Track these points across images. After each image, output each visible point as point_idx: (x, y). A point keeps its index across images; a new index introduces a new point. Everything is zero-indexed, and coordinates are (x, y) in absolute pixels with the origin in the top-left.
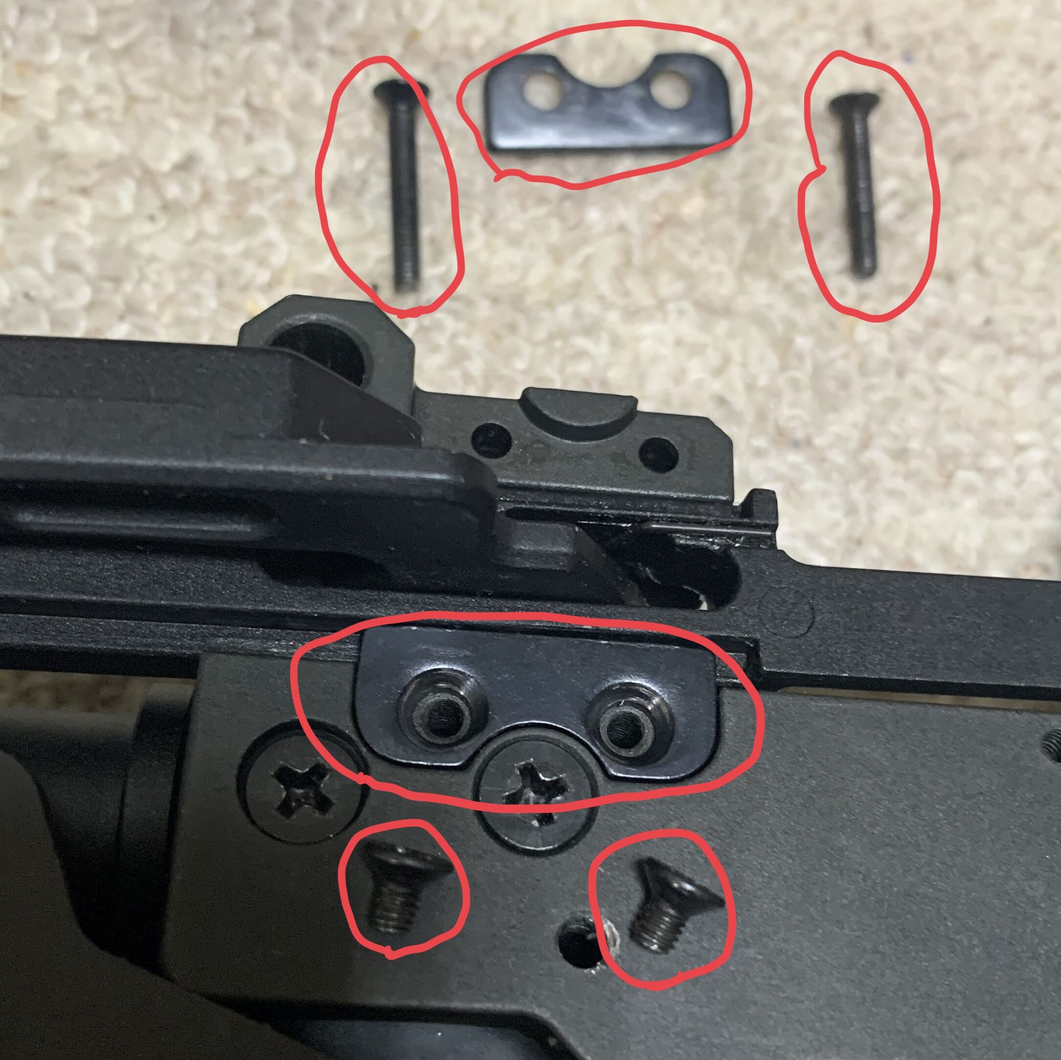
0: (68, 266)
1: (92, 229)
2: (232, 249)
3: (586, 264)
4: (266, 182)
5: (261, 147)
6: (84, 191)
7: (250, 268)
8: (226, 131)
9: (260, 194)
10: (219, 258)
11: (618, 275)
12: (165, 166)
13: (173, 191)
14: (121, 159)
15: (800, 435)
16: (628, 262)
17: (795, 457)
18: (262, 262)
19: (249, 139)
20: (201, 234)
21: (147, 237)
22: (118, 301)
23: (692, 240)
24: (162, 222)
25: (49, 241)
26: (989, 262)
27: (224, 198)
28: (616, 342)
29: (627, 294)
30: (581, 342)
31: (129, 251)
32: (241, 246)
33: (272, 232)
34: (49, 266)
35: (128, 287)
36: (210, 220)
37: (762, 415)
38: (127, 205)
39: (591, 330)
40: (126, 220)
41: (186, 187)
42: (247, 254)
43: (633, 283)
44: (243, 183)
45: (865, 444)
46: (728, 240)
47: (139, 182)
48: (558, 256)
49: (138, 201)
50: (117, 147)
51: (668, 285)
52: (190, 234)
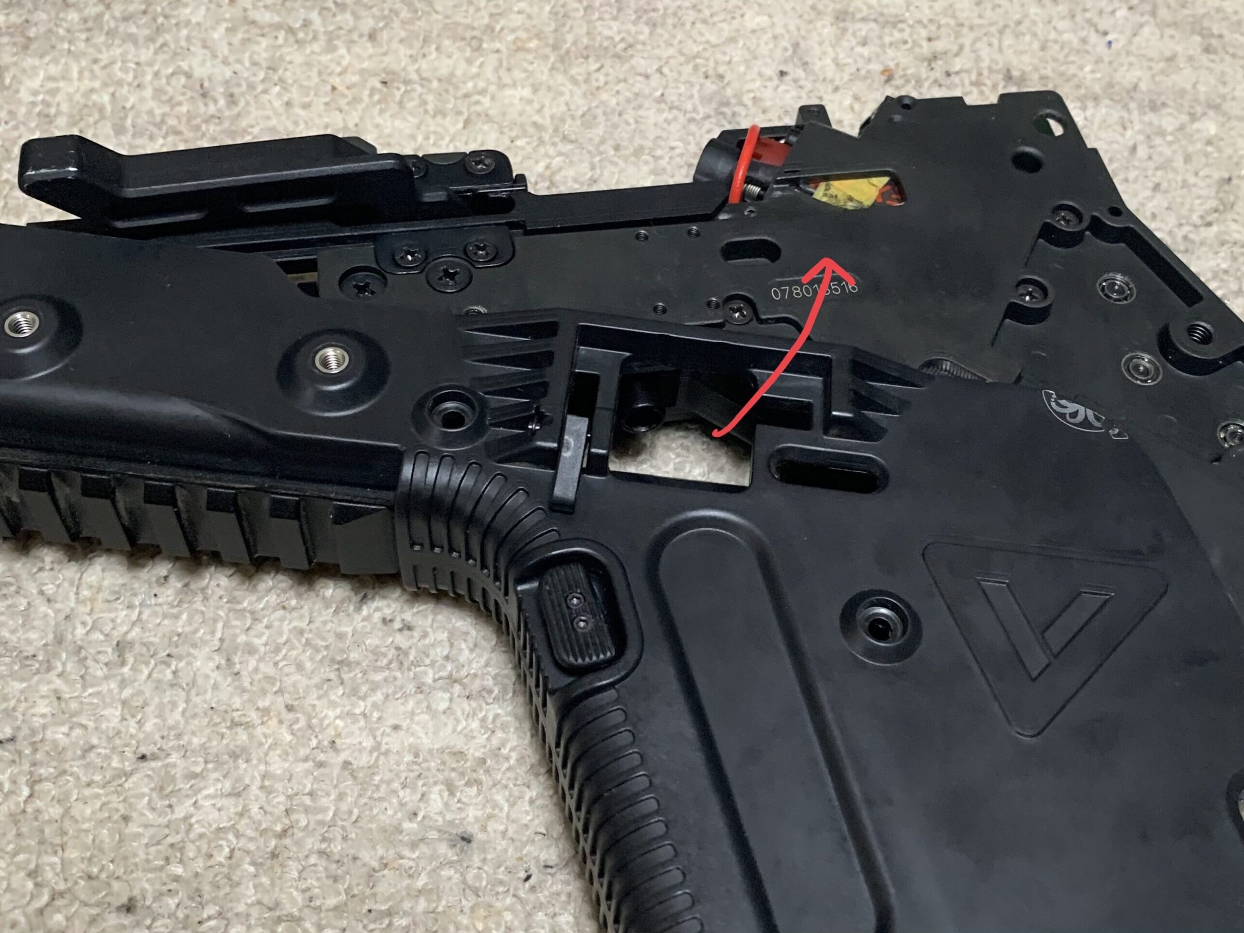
0: (255, 64)
1: (266, 51)
2: (325, 58)
3: (481, 65)
4: (342, 32)
5: (339, 18)
6: (263, 35)
7: (333, 66)
8: (325, 12)
9: (338, 37)
10: (319, 62)
11: (496, 69)
12: (298, 26)
13: (301, 35)
14: (279, 23)
15: (573, 137)
16: (501, 65)
17: (570, 147)
18: (339, 64)
19: (334, 15)
20: (313, 53)
21: (289, 53)
22: (276, 78)
23: (530, 57)
24: (296, 47)
25: (247, 55)
26: (665, 70)
27: (322, 38)
28: (493, 98)
29: (500, 78)
30: (476, 97)
31: (281, 58)
32: (329, 57)
33: (342, 51)
34: (247, 64)
35: (280, 72)
36: (316, 47)
37: (556, 130)
38: (281, 41)
39: (483, 92)
40: (280, 47)
41: (307, 34)
42: (332, 60)
43: (502, 73)
44: (331, 32)
45: (603, 142)
46: (546, 57)
47: (287, 32)
48: (469, 62)
49: (286, 40)
50: (277, 19)
51: (518, 75)
52: (308, 51)
